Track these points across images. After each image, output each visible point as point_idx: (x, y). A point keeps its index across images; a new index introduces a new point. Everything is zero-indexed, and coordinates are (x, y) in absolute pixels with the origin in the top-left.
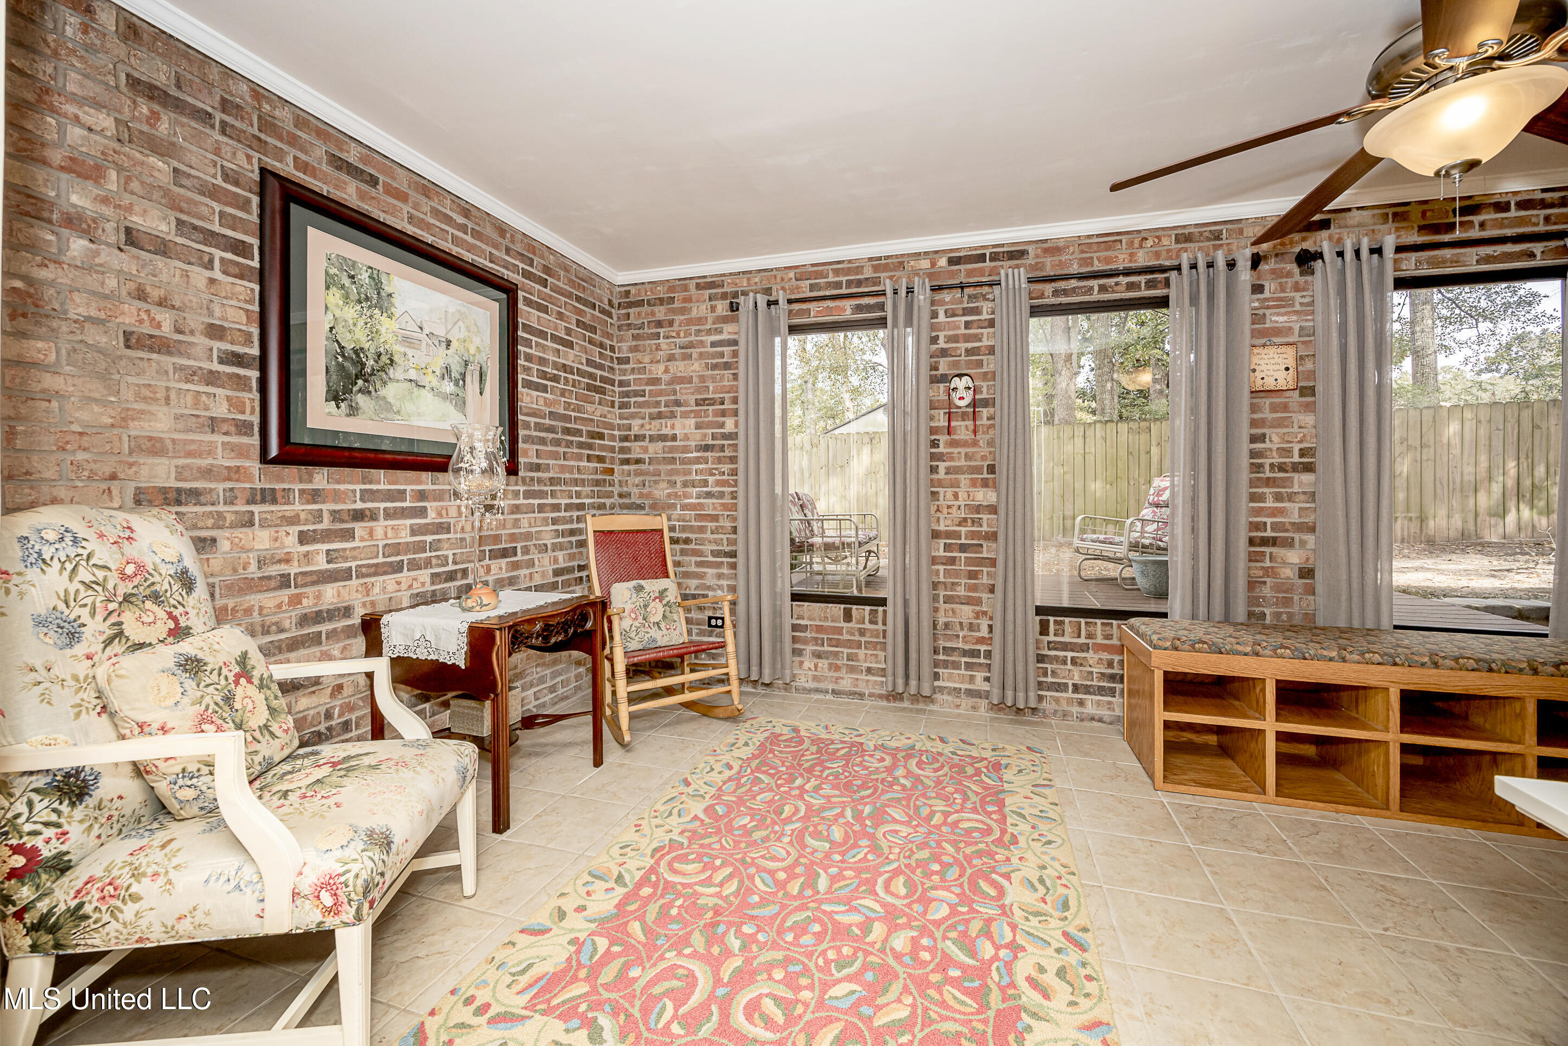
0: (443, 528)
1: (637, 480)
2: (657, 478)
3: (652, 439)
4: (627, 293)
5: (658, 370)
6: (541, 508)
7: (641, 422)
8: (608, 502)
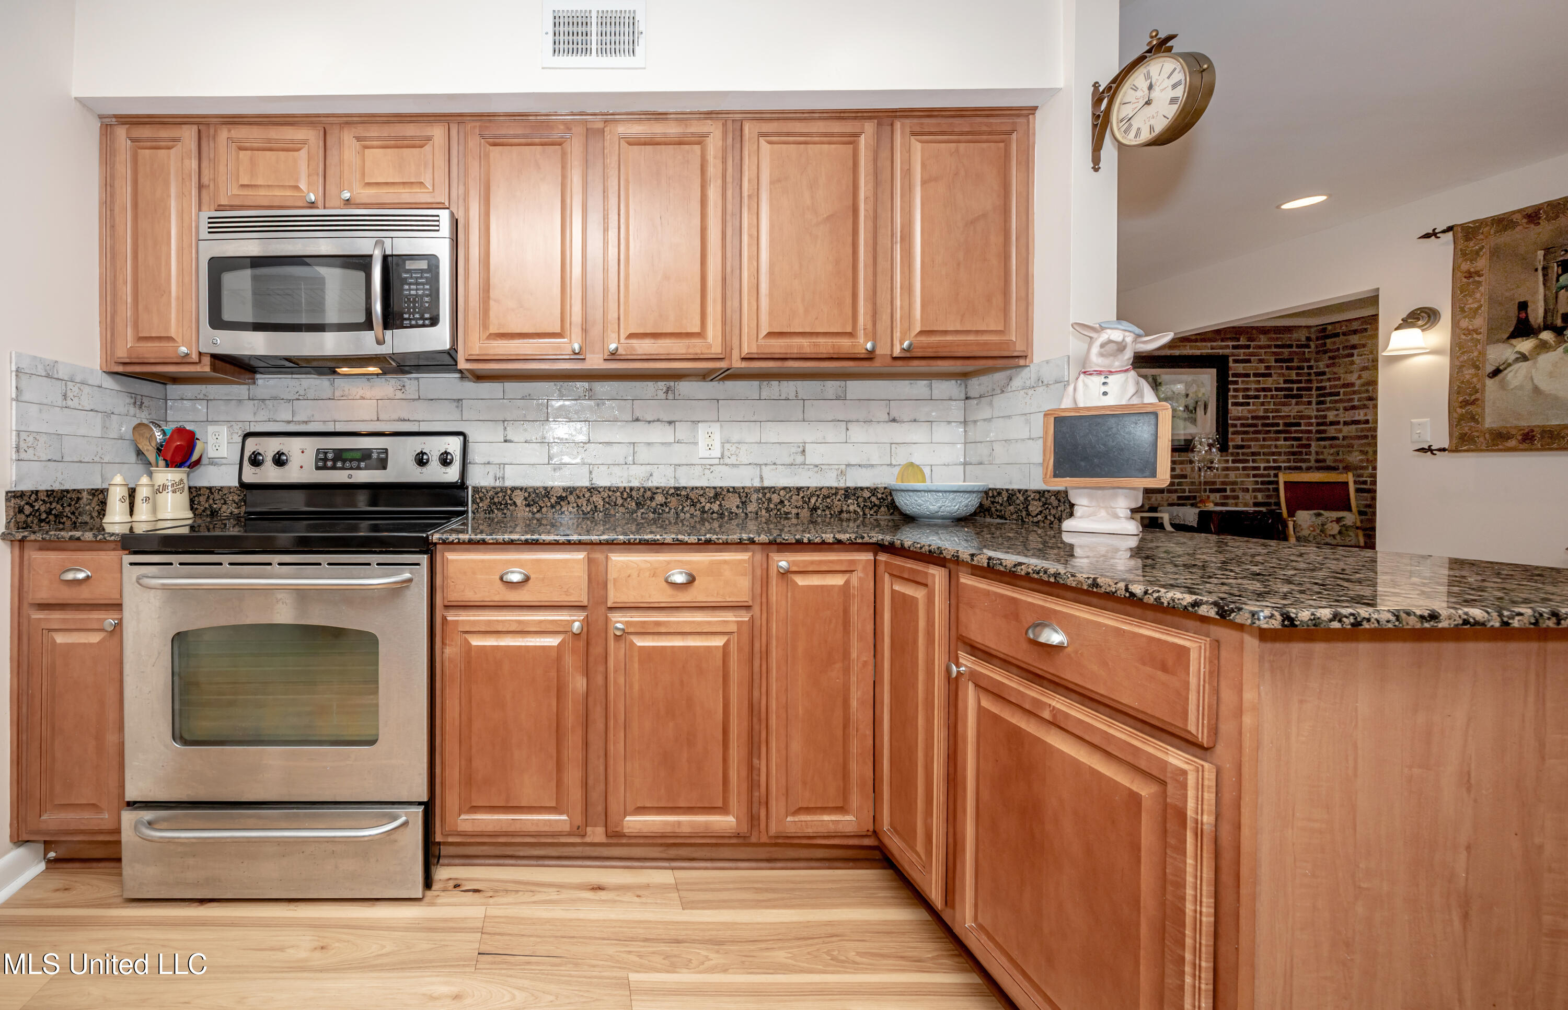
0: (1185, 477)
1: (1332, 451)
2: (1350, 449)
3: (1346, 423)
4: (1324, 330)
5: (1353, 378)
6: (1244, 469)
7: (1336, 413)
8: (1304, 465)
